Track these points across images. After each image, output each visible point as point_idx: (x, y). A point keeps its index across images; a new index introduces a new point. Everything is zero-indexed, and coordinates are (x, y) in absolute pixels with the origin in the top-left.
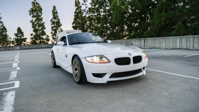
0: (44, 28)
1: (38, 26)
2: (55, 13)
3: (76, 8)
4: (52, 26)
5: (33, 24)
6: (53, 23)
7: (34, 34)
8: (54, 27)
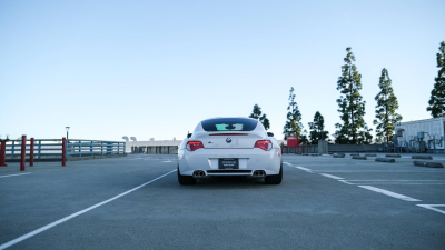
7: (342, 123)
8: (382, 110)
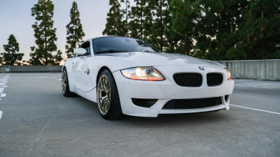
0: (54, 38)
1: (44, 33)
2: (74, 14)
3: (111, 6)
4: (68, 36)
5: (36, 31)
6: (71, 30)
7: (37, 47)
8: (71, 37)
